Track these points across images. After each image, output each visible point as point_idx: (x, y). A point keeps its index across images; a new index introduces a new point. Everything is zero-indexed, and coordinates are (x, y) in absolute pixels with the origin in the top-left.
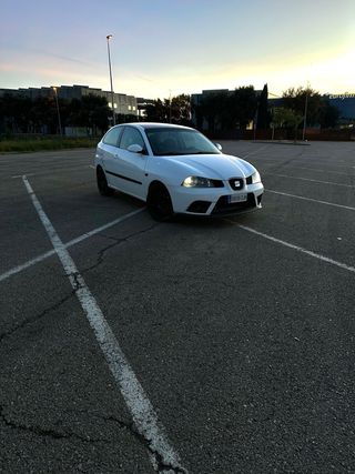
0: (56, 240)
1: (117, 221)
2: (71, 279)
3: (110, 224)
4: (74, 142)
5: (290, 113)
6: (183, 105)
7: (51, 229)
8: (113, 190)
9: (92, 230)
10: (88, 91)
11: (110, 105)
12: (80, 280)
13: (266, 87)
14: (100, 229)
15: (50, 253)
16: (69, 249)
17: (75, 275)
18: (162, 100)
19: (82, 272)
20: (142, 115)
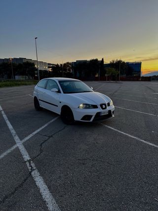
0: (16, 138)
1: (46, 125)
2: (28, 163)
3: (43, 127)
4: (20, 83)
5: (114, 70)
6: (68, 66)
7: (13, 132)
8: (42, 108)
9: (34, 131)
10: (26, 60)
11: (36, 66)
12: (33, 165)
13: (103, 59)
14: (38, 130)
15: (15, 147)
16: (24, 144)
17: (29, 161)
18: (59, 64)
19: (33, 159)
20: (50, 70)
